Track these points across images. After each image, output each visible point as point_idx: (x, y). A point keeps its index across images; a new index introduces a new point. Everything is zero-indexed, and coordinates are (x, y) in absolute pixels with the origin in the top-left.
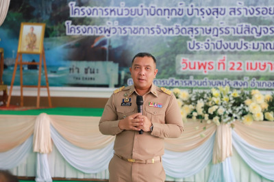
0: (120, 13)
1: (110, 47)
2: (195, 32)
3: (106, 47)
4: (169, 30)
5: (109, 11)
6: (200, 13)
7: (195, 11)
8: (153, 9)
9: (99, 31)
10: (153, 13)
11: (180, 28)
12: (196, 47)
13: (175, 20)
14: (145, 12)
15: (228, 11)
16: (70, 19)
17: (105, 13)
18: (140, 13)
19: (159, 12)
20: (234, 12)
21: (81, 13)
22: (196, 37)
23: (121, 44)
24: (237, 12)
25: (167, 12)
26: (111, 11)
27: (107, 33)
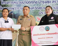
0: (17, 3)
1: (14, 14)
2: (41, 8)
3: (13, 14)
4: (33, 8)
5: (13, 2)
6: (43, 2)
7: (41, 2)
8: (27, 2)
9: (10, 9)
10: (27, 3)
11: (36, 7)
12: (42, 13)
13: (35, 5)
14: (25, 2)
15: (52, 2)
16: (1, 5)
17: (12, 3)
18: (23, 3)
19: (30, 2)
20: (54, 2)
21: (5, 3)
22: (41, 10)
23: (17, 13)
24: (55, 2)
25: (32, 2)
26: (14, 2)
27: (13, 9)
